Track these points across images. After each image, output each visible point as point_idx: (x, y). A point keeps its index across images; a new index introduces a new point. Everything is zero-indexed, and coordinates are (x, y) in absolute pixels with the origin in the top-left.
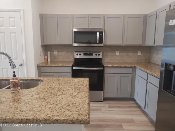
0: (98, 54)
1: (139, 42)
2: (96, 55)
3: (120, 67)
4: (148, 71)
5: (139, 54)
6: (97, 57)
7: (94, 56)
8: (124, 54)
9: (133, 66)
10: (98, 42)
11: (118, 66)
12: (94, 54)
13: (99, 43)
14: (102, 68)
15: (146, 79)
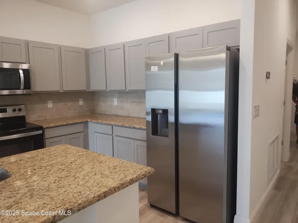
0: (17, 108)
1: (82, 87)
2: (14, 110)
3: (68, 125)
4: (112, 123)
5: (81, 103)
6: (17, 114)
7: (9, 113)
8: (61, 105)
9: (85, 120)
10: (22, 87)
11: (65, 124)
12: (9, 109)
13: (25, 88)
14: (40, 132)
15: (111, 133)
